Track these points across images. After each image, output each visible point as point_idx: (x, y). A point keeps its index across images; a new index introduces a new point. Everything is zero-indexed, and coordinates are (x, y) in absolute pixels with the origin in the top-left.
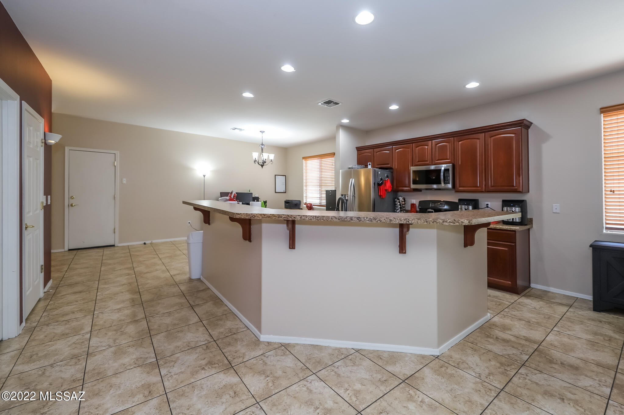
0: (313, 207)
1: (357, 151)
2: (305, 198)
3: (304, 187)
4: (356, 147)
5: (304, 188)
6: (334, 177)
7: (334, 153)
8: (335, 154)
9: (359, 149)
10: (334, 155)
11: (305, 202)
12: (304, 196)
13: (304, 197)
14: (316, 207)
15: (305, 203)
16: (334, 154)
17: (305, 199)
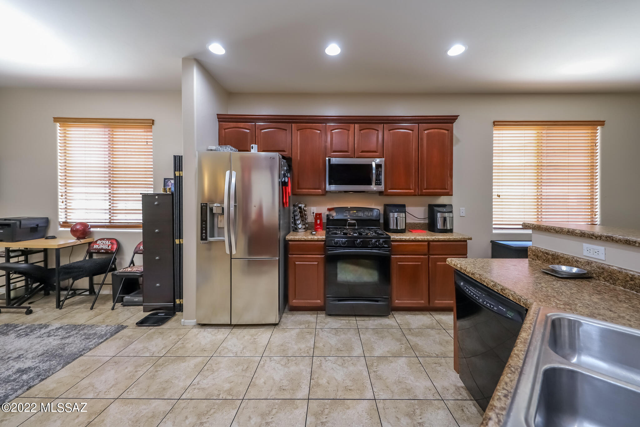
0: (92, 229)
1: (219, 121)
2: (63, 211)
3: (59, 187)
4: (217, 115)
5: (61, 189)
6: (151, 168)
7: (153, 121)
8: (155, 123)
9: (222, 119)
10: (153, 124)
11: (64, 220)
12: (60, 207)
13: (60, 210)
14: (98, 229)
15: (64, 222)
16: (151, 121)
17: (64, 214)
